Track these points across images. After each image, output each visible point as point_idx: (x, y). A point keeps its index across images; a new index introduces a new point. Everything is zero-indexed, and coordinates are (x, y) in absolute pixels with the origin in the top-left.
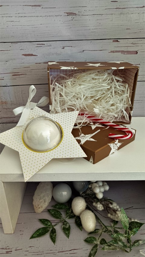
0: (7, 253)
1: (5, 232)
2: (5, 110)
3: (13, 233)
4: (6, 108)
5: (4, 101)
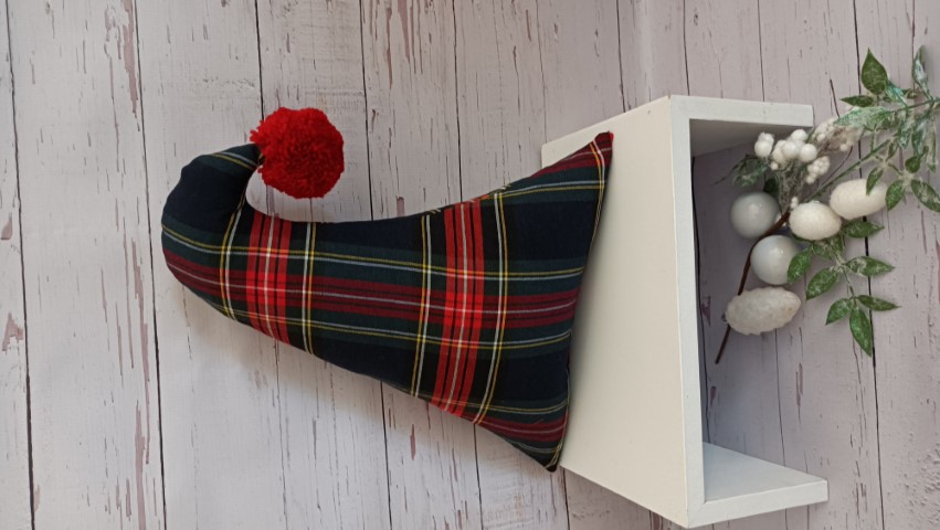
0: (864, 494)
1: (825, 498)
2: (535, 498)
3: (826, 482)
4: (529, 497)
5: (514, 502)
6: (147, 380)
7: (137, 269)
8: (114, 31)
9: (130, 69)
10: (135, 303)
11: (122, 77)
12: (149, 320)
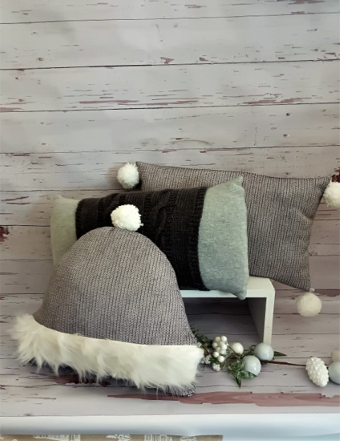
6: (148, 104)
7: (187, 102)
8: (274, 97)
9: (260, 102)
10: (175, 101)
11: (258, 99)
12: (169, 105)
